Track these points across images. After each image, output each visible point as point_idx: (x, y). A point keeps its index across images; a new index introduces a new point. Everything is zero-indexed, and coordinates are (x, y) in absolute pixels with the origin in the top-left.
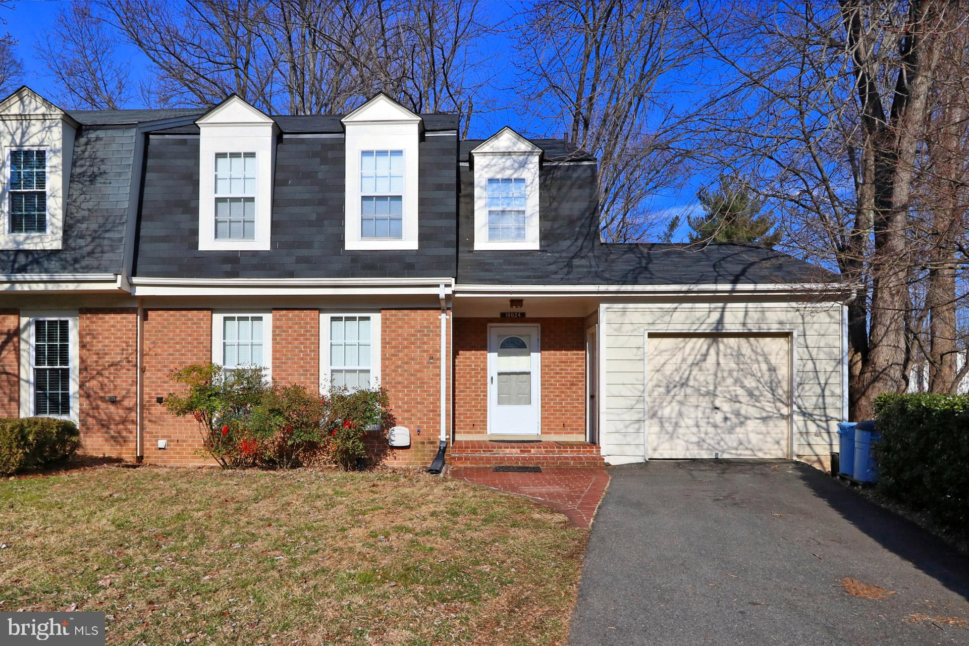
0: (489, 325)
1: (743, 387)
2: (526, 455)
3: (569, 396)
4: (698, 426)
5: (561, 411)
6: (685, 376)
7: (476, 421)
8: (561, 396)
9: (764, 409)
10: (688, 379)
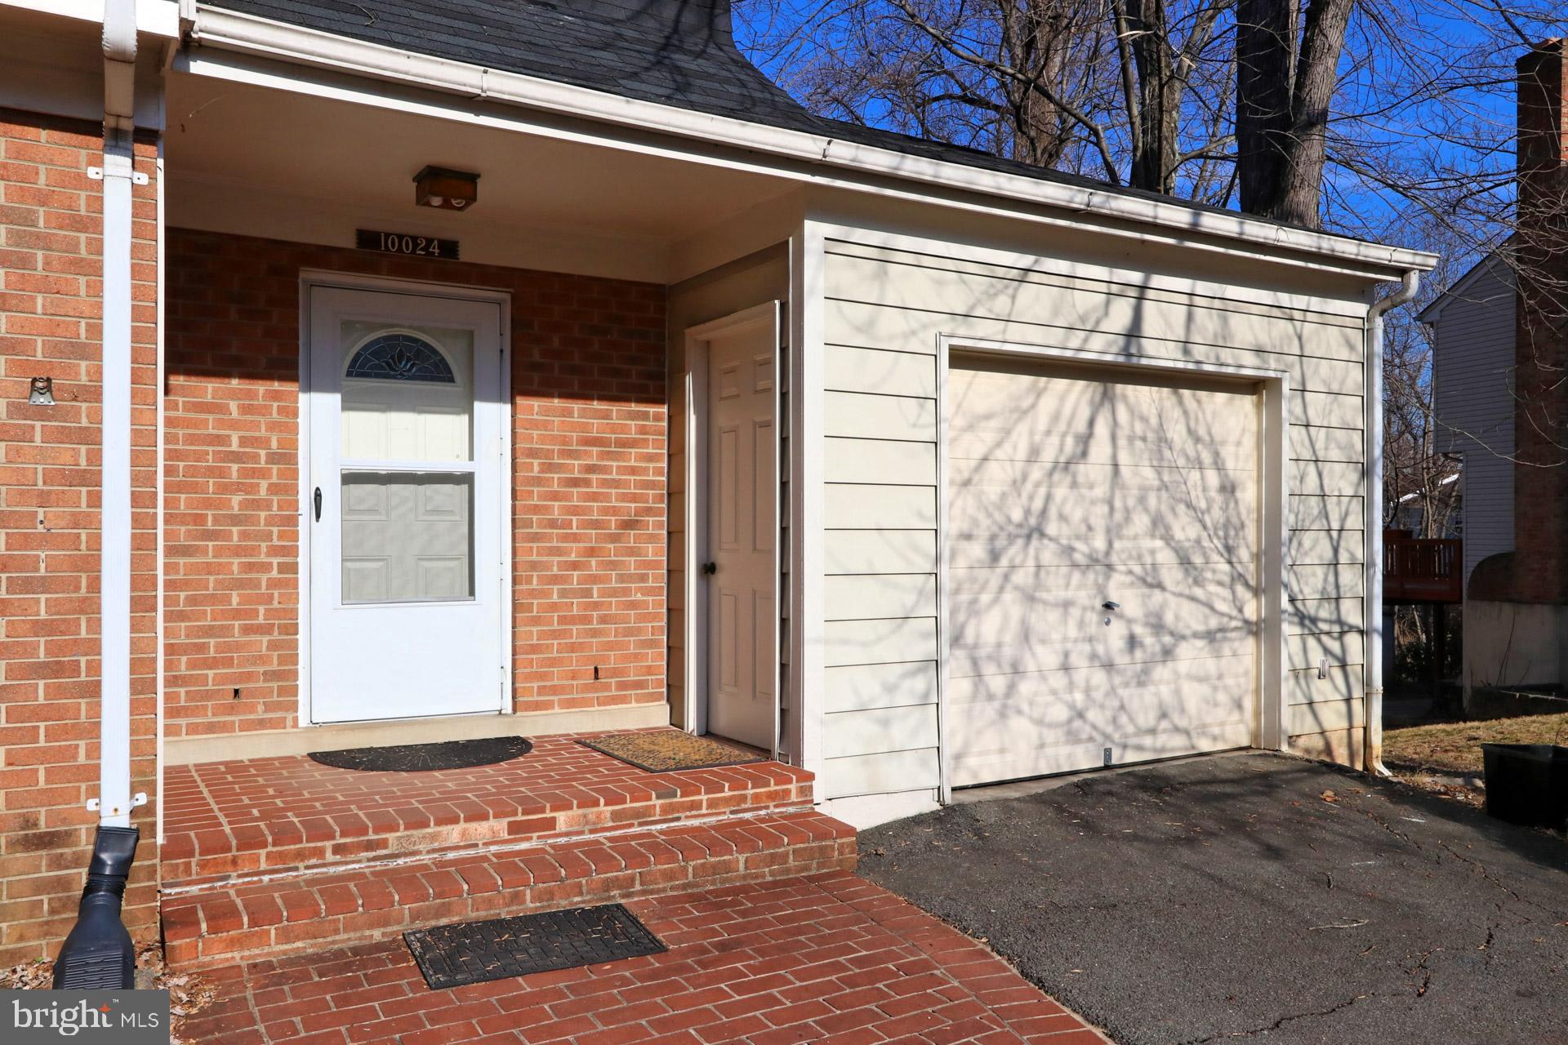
0: (307, 275)
1: (1168, 539)
2: (532, 843)
3: (613, 565)
4: (1066, 668)
5: (586, 620)
6: (1038, 504)
7: (249, 676)
8: (587, 566)
9: (1212, 608)
10: (1044, 512)
